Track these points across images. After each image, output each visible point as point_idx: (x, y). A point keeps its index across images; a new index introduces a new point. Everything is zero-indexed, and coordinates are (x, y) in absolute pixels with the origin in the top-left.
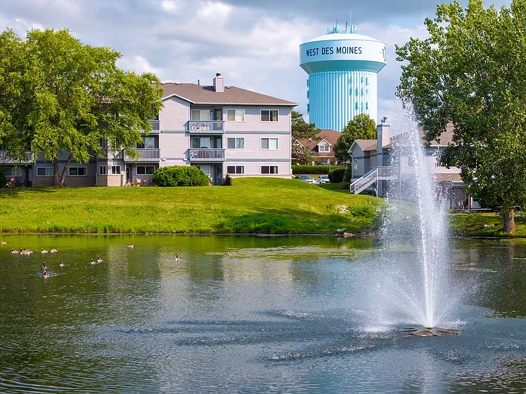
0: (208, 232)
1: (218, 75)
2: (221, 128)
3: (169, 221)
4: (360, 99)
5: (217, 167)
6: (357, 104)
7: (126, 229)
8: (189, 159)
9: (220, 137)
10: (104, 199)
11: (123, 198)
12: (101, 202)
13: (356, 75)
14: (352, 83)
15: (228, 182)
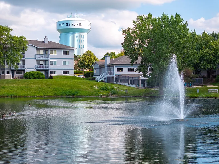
0: (51, 96)
1: (46, 37)
2: (48, 57)
3: (35, 92)
4: (81, 44)
5: (47, 72)
6: (79, 46)
7: (19, 95)
8: (36, 69)
9: (48, 60)
10: (8, 84)
11: (14, 84)
12: (7, 85)
13: (79, 34)
14: (78, 37)
15: (51, 77)
